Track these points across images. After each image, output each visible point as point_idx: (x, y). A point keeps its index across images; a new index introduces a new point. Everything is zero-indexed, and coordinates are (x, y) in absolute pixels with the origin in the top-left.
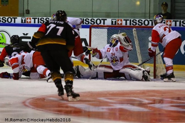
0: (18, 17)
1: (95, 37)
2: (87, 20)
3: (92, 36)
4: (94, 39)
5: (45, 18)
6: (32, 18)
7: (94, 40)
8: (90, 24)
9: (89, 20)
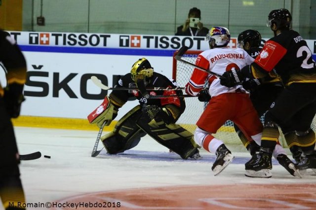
0: (22, 33)
1: (184, 75)
2: (164, 40)
3: (178, 72)
4: (181, 79)
5: (78, 34)
6: (50, 34)
7: (182, 81)
8: (170, 48)
9: (167, 39)
